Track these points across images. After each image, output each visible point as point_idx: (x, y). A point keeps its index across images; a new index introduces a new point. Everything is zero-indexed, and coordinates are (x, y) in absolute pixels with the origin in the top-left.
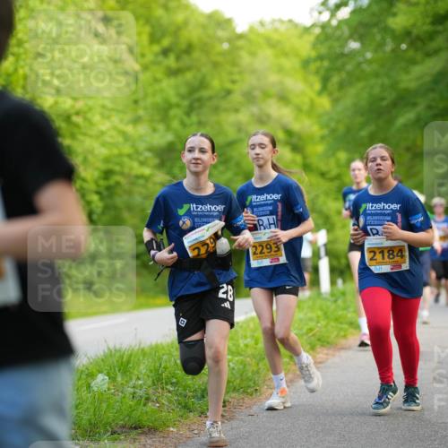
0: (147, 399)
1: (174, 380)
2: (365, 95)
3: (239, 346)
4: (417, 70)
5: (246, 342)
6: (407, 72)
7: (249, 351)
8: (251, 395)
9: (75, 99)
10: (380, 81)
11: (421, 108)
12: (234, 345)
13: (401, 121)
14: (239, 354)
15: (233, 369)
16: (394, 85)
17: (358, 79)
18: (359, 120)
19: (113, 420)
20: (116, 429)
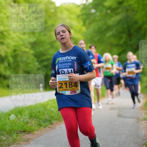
0: (28, 123)
1: (36, 117)
9: (5, 27)
11: (114, 31)
13: (108, 35)
15: (55, 113)
19: (17, 129)
20: (18, 132)
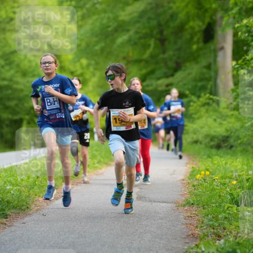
2: (98, 24)
3: (17, 180)
4: (129, 9)
5: (22, 178)
6: (123, 10)
7: (24, 183)
8: (24, 211)
10: (107, 15)
11: (132, 33)
12: (14, 179)
13: (120, 40)
14: (17, 185)
15: (13, 194)
16: (116, 18)
17: (94, 14)
18: (94, 39)
